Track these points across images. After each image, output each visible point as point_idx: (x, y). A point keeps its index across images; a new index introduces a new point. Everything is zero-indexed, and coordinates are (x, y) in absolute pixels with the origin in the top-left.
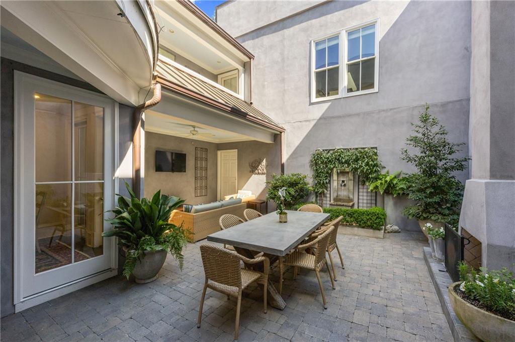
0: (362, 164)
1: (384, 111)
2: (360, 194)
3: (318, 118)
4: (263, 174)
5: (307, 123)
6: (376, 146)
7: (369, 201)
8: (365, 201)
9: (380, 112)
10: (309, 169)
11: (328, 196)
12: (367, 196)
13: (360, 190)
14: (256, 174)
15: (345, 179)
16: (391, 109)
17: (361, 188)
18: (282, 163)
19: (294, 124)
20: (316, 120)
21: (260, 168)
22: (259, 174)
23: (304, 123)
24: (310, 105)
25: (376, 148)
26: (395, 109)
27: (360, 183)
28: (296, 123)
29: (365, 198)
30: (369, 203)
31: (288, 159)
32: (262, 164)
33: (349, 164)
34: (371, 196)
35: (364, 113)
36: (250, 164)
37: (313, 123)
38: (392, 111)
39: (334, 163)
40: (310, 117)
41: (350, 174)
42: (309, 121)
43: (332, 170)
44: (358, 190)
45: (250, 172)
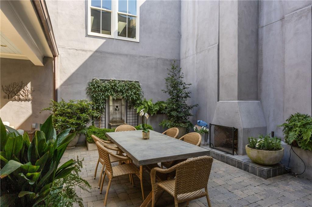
0: (131, 93)
1: (142, 57)
2: (128, 116)
3: (94, 51)
4: (26, 100)
5: (84, 53)
6: (138, 81)
7: (134, 121)
8: (131, 121)
9: (140, 56)
10: (86, 95)
11: (104, 119)
12: (132, 117)
13: (128, 113)
14: (15, 100)
15: (118, 105)
16: (147, 57)
17: (129, 112)
18: (56, 88)
19: (69, 50)
20: (93, 52)
21: (22, 93)
22: (20, 100)
23: (80, 52)
24: (86, 37)
25: (138, 82)
26: (149, 57)
27: (128, 108)
28: (71, 50)
29: (131, 118)
30: (134, 122)
31: (62, 85)
32: (26, 88)
33: (123, 93)
34: (135, 117)
35: (131, 55)
36: (5, 88)
37: (90, 54)
38: (147, 58)
39: (111, 92)
40: (86, 47)
41: (122, 100)
42: (85, 51)
43: (109, 97)
44: (127, 113)
45: (5, 97)
